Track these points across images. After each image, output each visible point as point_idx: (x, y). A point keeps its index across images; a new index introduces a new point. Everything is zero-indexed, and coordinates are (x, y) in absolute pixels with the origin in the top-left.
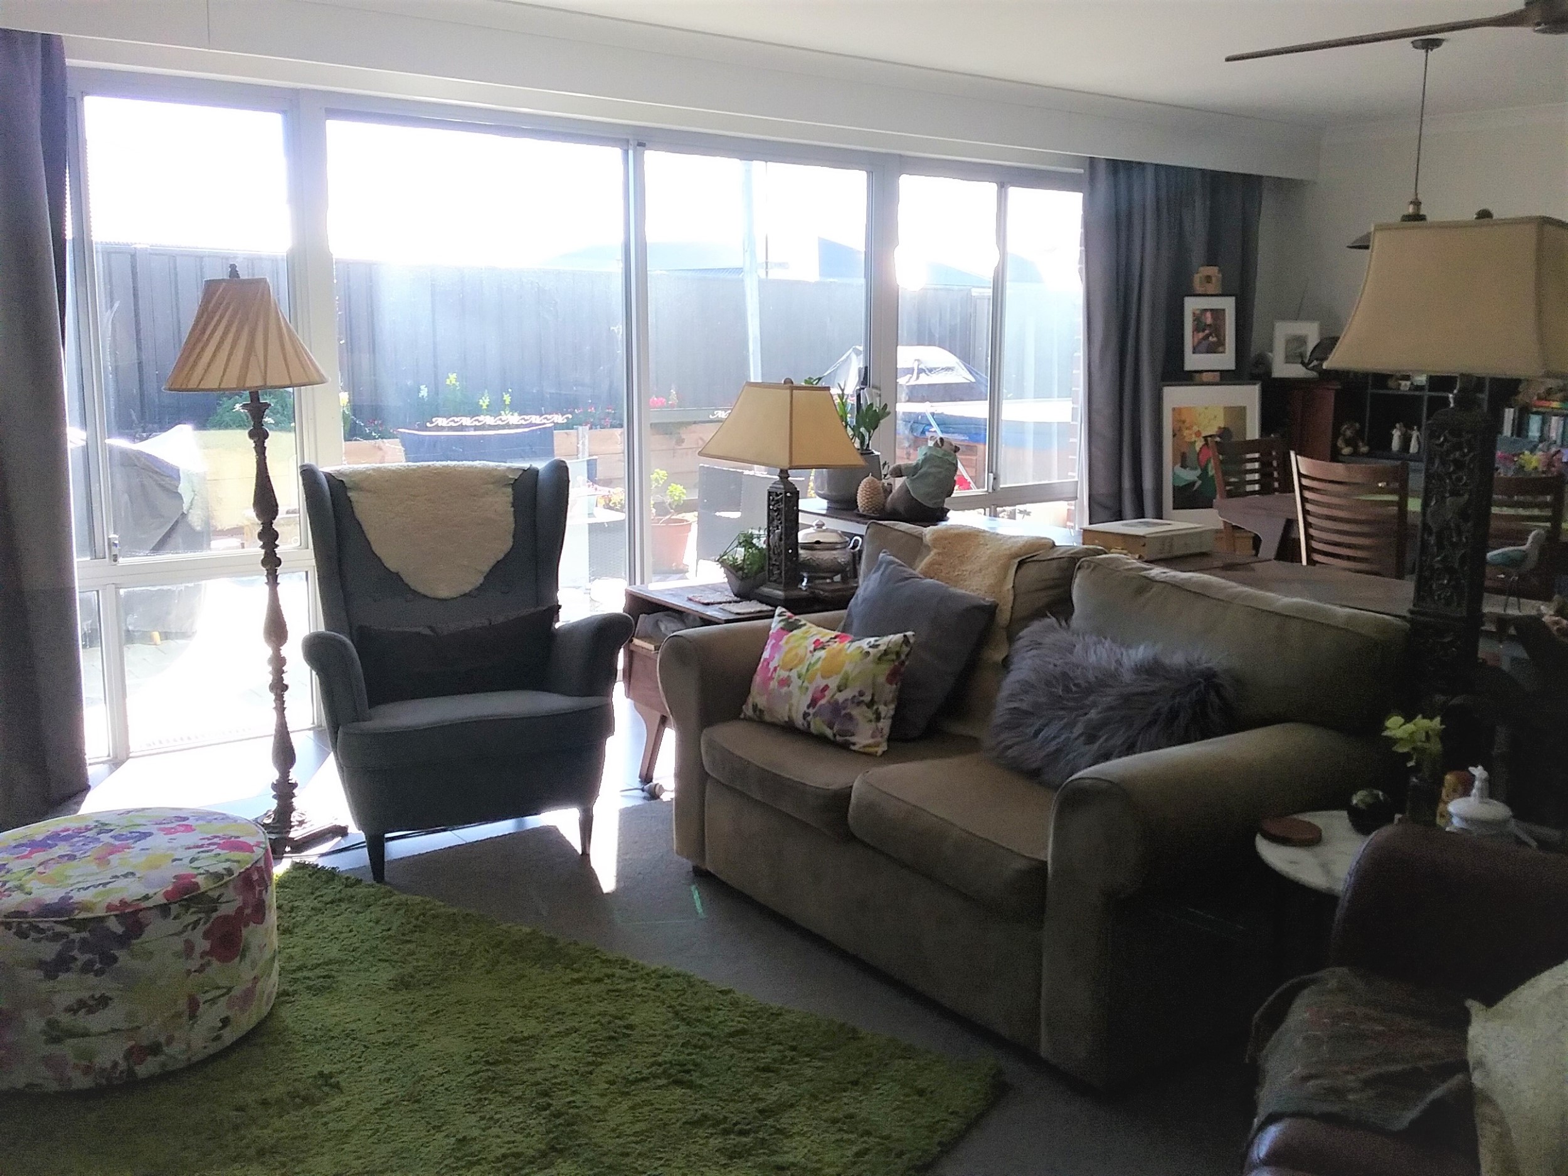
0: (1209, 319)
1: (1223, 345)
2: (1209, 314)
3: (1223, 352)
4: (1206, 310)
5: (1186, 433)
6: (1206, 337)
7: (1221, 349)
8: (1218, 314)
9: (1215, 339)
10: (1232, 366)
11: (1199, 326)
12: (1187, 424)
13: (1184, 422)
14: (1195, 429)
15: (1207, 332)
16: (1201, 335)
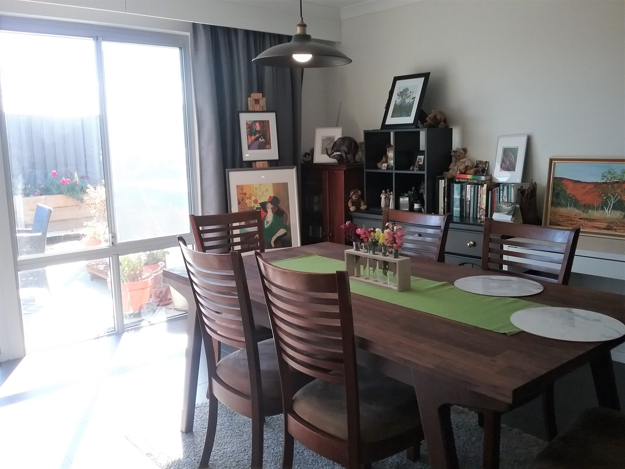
0: (258, 127)
1: (270, 144)
2: (257, 124)
3: (270, 148)
4: (256, 121)
5: (247, 201)
6: (257, 139)
7: (268, 146)
8: (265, 124)
9: (263, 140)
10: (276, 157)
11: (251, 133)
12: (247, 196)
13: (245, 194)
14: (253, 198)
15: (257, 135)
16: (253, 138)
